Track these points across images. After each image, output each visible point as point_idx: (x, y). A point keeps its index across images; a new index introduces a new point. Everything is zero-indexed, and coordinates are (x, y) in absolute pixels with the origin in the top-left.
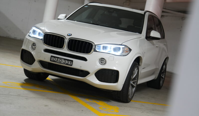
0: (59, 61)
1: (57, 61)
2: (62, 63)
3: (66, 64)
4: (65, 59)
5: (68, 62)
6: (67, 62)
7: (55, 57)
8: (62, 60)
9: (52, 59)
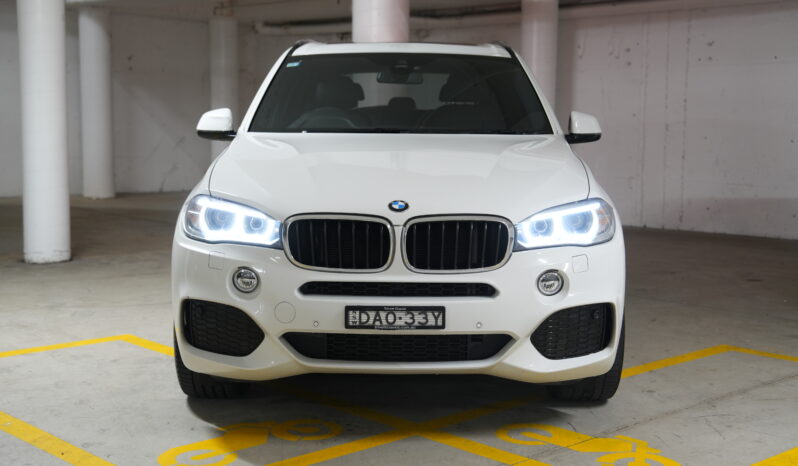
0: (384, 323)
1: (377, 323)
2: (401, 327)
3: (417, 328)
4: (409, 309)
5: (426, 318)
6: (419, 318)
7: (363, 309)
8: (398, 314)
9: (351, 319)
